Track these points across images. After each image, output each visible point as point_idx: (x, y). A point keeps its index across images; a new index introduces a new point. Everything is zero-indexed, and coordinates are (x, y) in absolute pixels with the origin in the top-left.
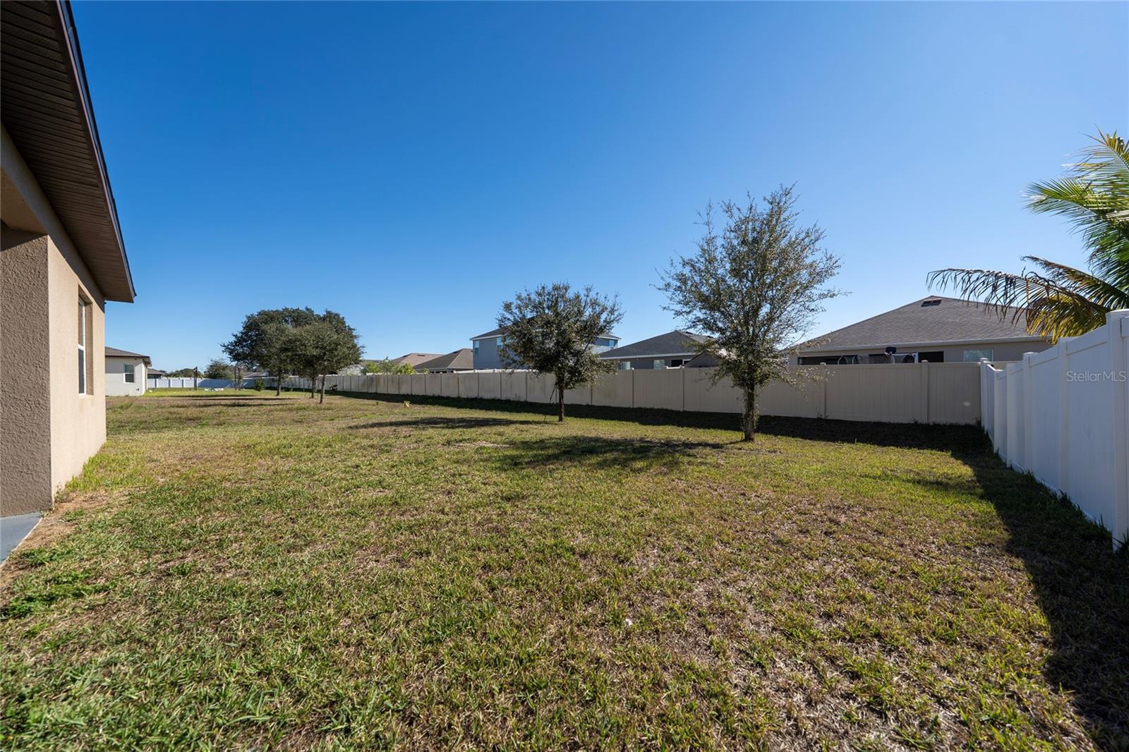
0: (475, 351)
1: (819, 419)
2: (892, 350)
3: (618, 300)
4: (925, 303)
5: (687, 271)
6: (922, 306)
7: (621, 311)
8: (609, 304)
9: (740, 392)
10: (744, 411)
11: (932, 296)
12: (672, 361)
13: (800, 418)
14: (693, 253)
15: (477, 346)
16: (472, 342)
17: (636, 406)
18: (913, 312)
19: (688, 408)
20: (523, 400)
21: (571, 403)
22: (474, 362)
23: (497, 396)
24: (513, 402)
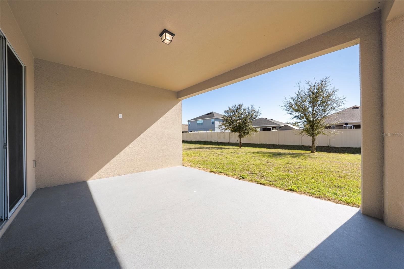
0: (189, 125)
1: (328, 147)
2: (346, 124)
3: (260, 109)
4: (353, 108)
5: (292, 101)
6: (352, 109)
7: (261, 113)
8: (257, 110)
9: (311, 138)
10: (311, 145)
11: (355, 106)
12: (263, 128)
13: (321, 146)
14: (294, 96)
15: (190, 123)
16: (188, 122)
17: (260, 143)
18: (349, 111)
19: (280, 144)
20: (217, 142)
21: (235, 142)
22: (189, 129)
23: (207, 140)
24: (213, 142)
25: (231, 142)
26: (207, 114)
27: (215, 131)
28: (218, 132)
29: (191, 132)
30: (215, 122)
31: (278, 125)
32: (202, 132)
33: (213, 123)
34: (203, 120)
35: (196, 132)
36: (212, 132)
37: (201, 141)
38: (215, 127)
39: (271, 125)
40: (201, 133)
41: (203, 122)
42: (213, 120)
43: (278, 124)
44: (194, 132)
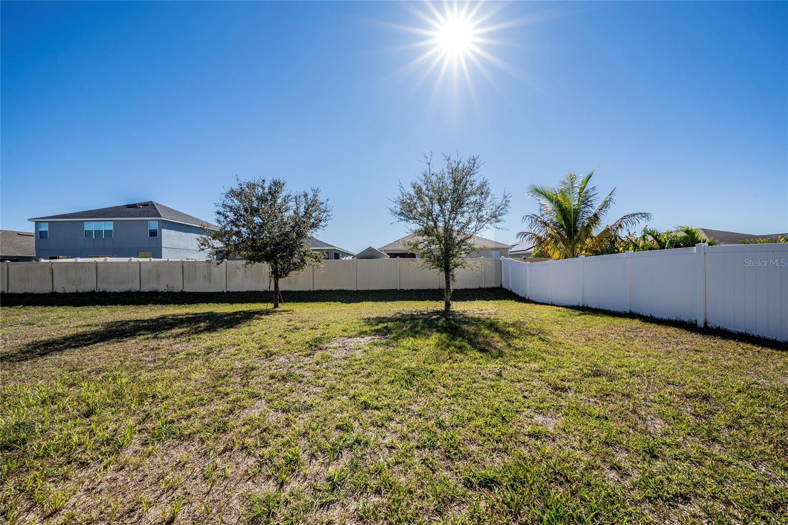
0: (41, 235)
15: (44, 229)
16: (33, 224)
19: (361, 288)
20: (179, 291)
21: (245, 291)
22: (38, 249)
23: (135, 287)
24: (162, 293)
25: (231, 291)
26: (128, 206)
27: (161, 258)
28: (183, 262)
29: (53, 261)
30: (163, 230)
31: (333, 248)
32: (109, 259)
33: (153, 234)
34: (112, 222)
35: (79, 260)
36: (153, 260)
37: (108, 291)
38: (163, 245)
39: (318, 247)
40: (105, 263)
41: (111, 228)
42: (154, 226)
43: (333, 246)
44: (72, 260)
